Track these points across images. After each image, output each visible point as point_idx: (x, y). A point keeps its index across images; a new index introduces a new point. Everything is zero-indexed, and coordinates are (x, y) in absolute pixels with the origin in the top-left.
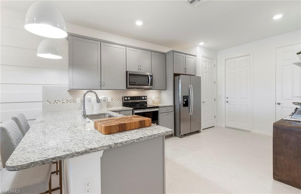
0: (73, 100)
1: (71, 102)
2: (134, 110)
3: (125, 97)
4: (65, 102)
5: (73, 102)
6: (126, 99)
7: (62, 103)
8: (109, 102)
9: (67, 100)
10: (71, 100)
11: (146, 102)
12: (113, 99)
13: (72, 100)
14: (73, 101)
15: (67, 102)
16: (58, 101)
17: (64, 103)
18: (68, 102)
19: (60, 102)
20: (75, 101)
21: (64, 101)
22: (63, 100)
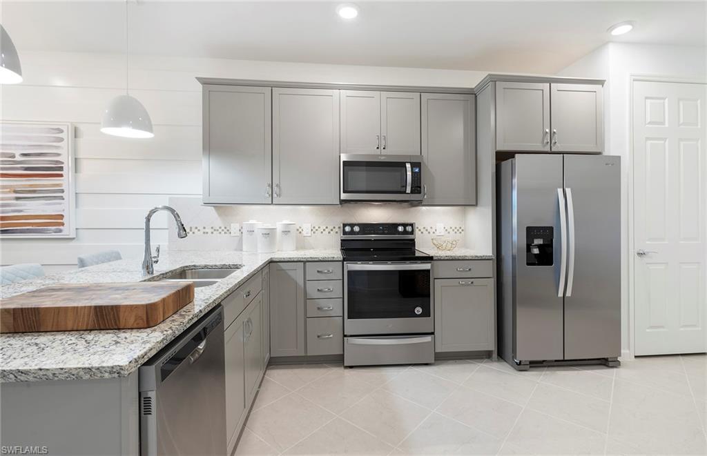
0: (225, 228)
1: (220, 233)
2: (345, 262)
3: (345, 225)
4: (210, 231)
5: (225, 233)
6: (348, 229)
7: (204, 233)
8: (306, 235)
9: (212, 228)
10: (220, 228)
11: (412, 242)
12: (317, 228)
13: (223, 228)
14: (225, 230)
15: (212, 233)
16: (196, 228)
17: (207, 233)
18: (214, 232)
19: (199, 230)
20: (228, 230)
21: (206, 230)
22: (204, 228)
